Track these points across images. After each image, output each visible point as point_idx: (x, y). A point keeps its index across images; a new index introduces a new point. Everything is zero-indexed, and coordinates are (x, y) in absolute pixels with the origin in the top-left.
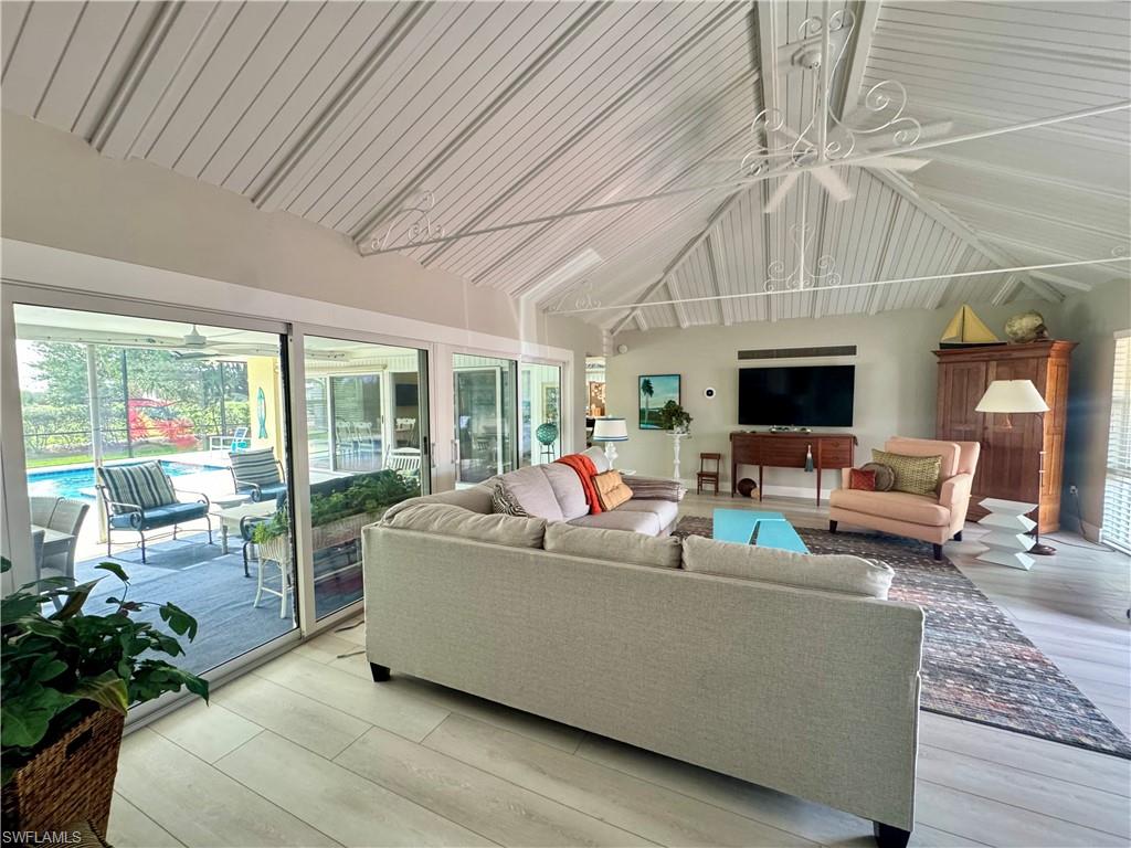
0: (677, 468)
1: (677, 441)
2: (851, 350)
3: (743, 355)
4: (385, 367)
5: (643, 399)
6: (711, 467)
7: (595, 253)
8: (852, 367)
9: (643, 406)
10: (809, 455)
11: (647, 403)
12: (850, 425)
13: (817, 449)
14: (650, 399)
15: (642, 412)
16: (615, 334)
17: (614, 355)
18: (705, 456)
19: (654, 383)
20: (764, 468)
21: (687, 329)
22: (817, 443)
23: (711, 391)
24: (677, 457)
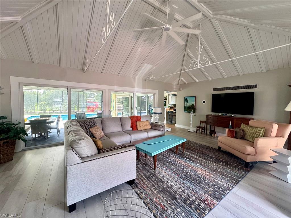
0: (191, 124)
1: (192, 116)
2: (255, 86)
3: (215, 90)
4: (130, 95)
5: (185, 103)
6: (203, 125)
7: (149, 65)
8: (254, 93)
9: (185, 106)
10: (230, 124)
11: (186, 105)
12: (253, 115)
13: (234, 122)
14: (187, 103)
15: (185, 107)
16: (179, 85)
17: (179, 91)
18: (201, 122)
19: (188, 99)
20: (216, 127)
21: (198, 82)
22: (234, 120)
23: (204, 101)
24: (191, 121)
